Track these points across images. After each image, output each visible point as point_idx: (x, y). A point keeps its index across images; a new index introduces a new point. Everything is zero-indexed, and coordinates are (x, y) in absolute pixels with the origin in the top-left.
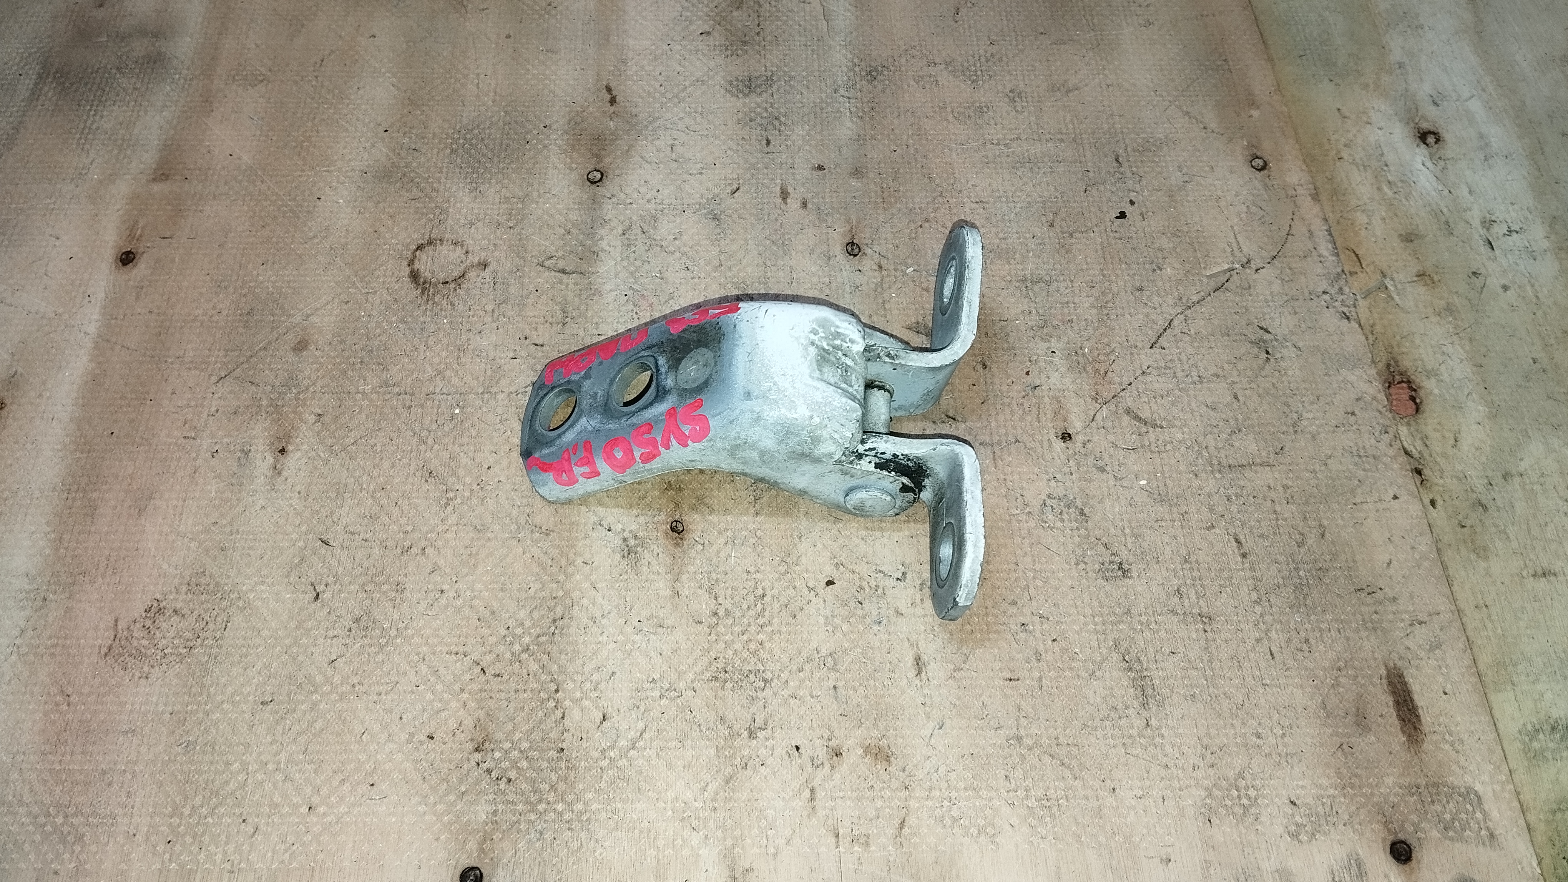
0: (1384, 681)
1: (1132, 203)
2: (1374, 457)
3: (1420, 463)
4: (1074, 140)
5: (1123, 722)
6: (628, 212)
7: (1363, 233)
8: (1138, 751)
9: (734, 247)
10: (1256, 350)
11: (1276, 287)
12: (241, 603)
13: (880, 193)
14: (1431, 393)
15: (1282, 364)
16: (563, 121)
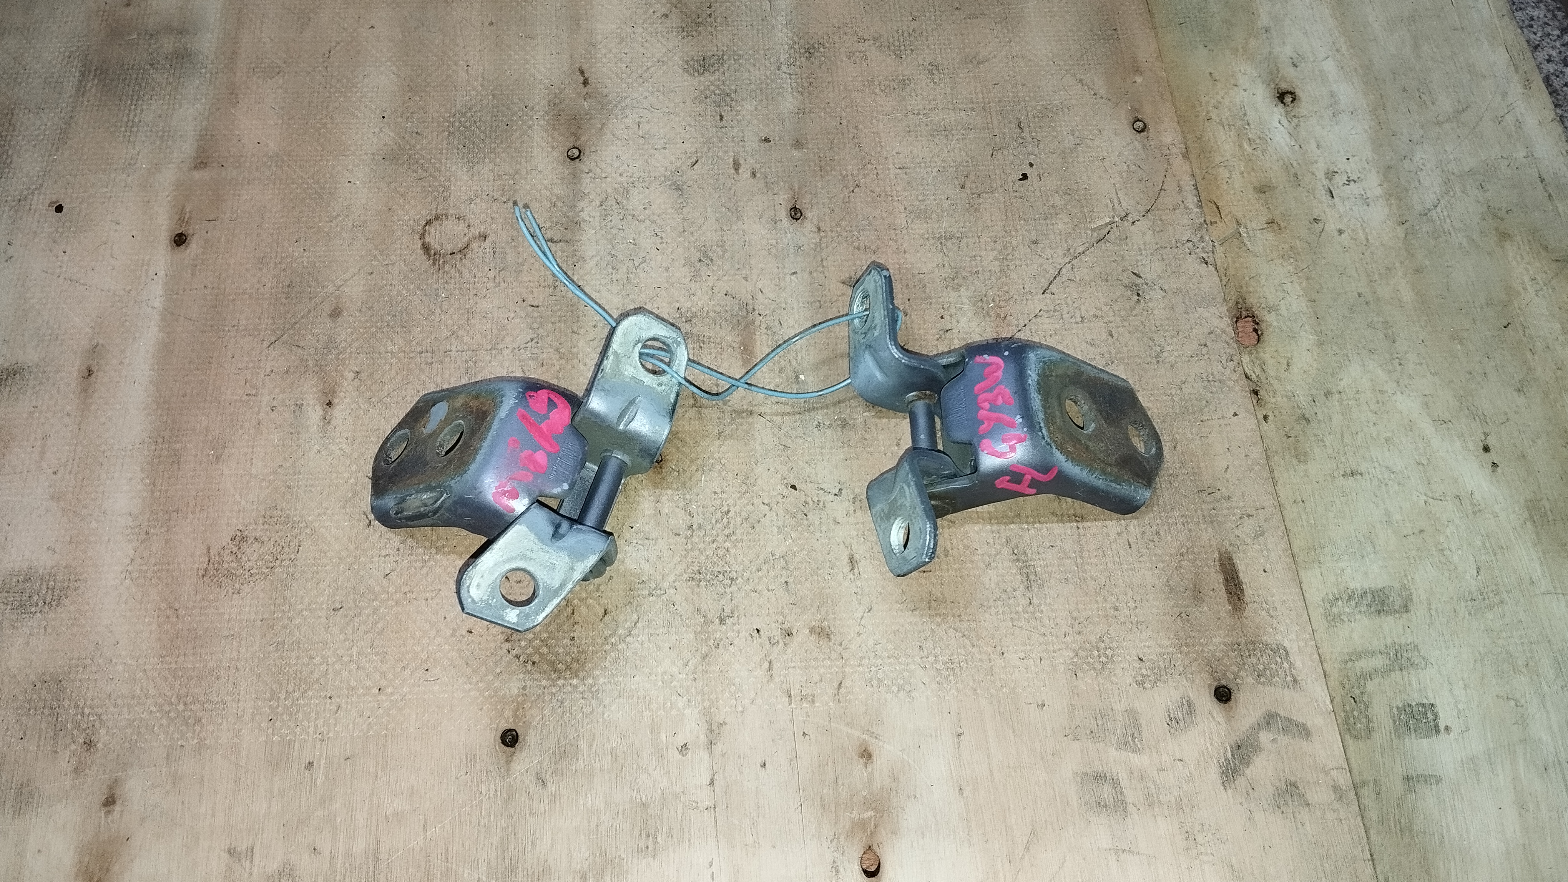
0: (1217, 563)
1: (1031, 165)
2: (1220, 381)
3: (1257, 385)
4: (984, 108)
5: (1011, 601)
6: (604, 185)
7: (1225, 187)
8: (1022, 623)
9: (696, 214)
10: (1129, 293)
11: (1149, 237)
12: (308, 531)
13: (817, 162)
14: (1270, 325)
15: (1150, 305)
16: (544, 103)
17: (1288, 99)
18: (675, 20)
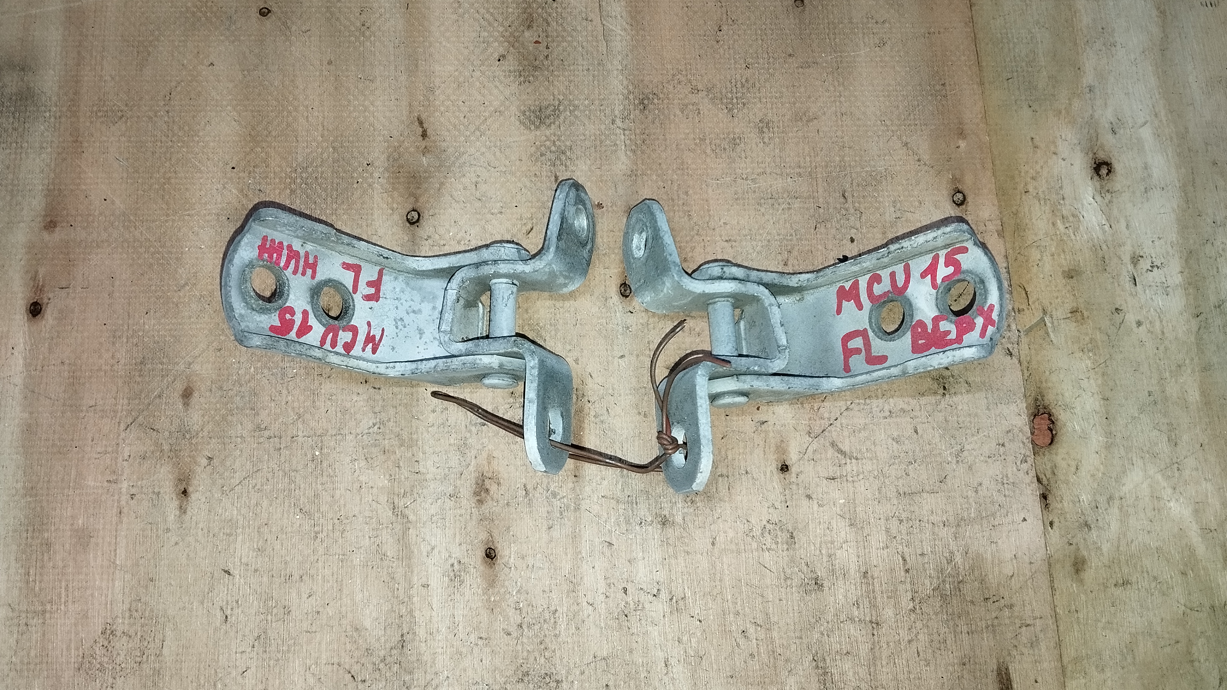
0: (995, 674)
1: (852, 240)
2: (1013, 484)
3: (1047, 490)
4: (810, 173)
7: (1035, 270)
10: (936, 386)
14: (1064, 425)
15: (955, 399)
16: (383, 157)
17: (1104, 171)
18: (511, 63)
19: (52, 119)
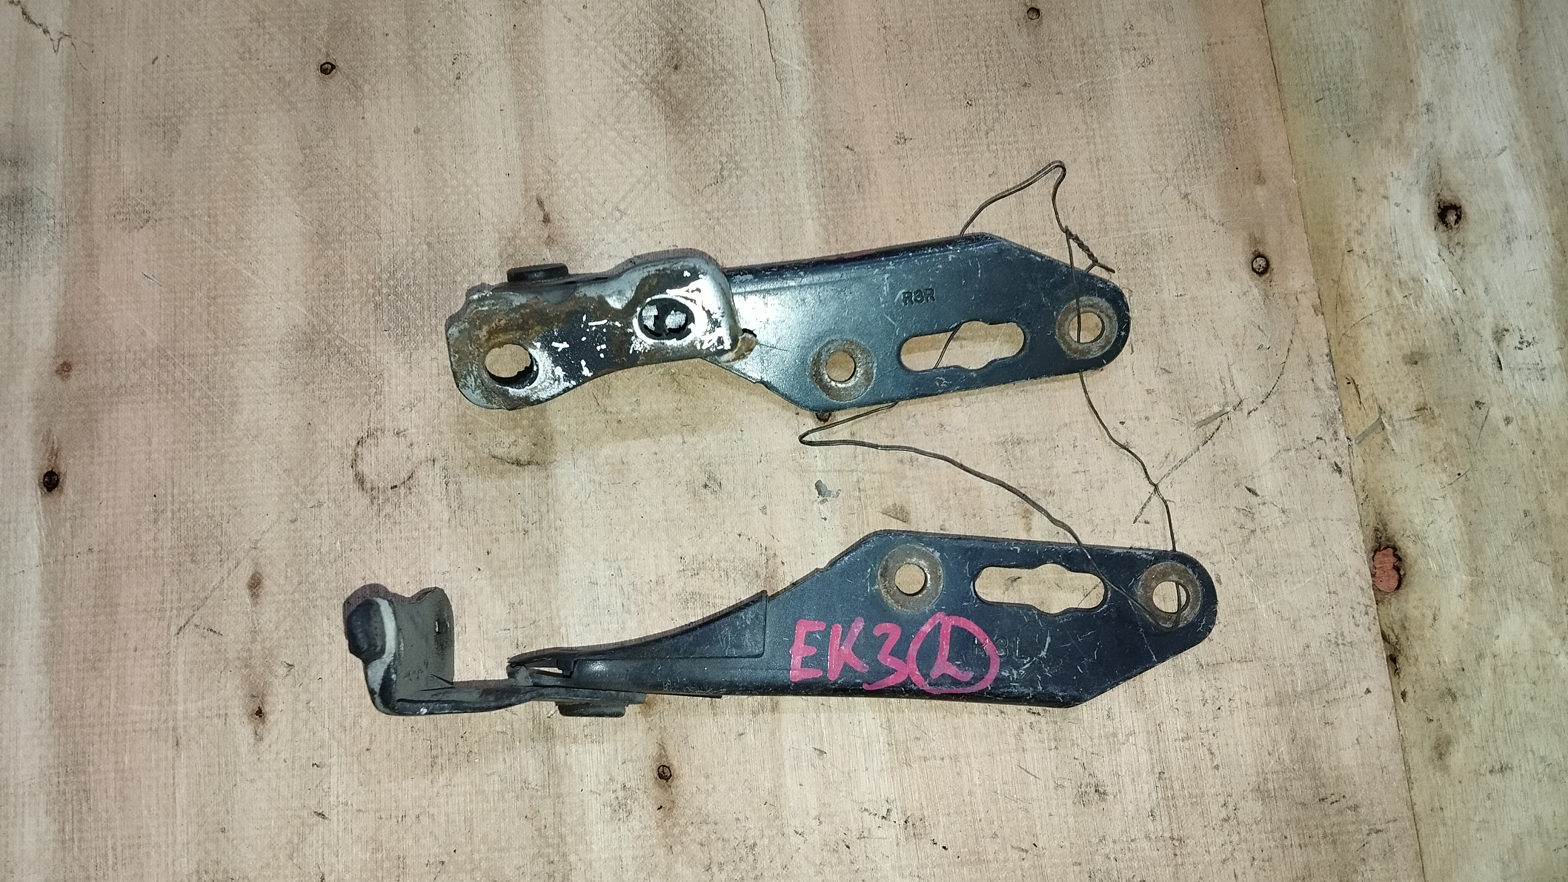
2: (1351, 644)
7: (1366, 355)
10: (1242, 518)
11: (1268, 434)
14: (1415, 562)
15: (1268, 535)
17: (1451, 217)
19: (58, 227)
